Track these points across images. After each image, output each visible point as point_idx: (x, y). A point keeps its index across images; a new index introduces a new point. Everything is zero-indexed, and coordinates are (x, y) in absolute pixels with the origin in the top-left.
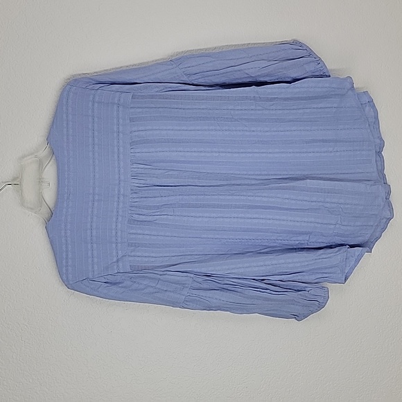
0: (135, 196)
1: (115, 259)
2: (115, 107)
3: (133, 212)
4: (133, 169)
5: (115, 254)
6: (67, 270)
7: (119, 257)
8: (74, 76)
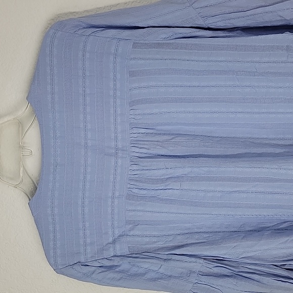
0: (135, 167)
1: (111, 240)
2: (112, 58)
3: (132, 186)
4: (132, 135)
5: (110, 233)
6: (55, 245)
7: (116, 236)
8: (59, 16)
